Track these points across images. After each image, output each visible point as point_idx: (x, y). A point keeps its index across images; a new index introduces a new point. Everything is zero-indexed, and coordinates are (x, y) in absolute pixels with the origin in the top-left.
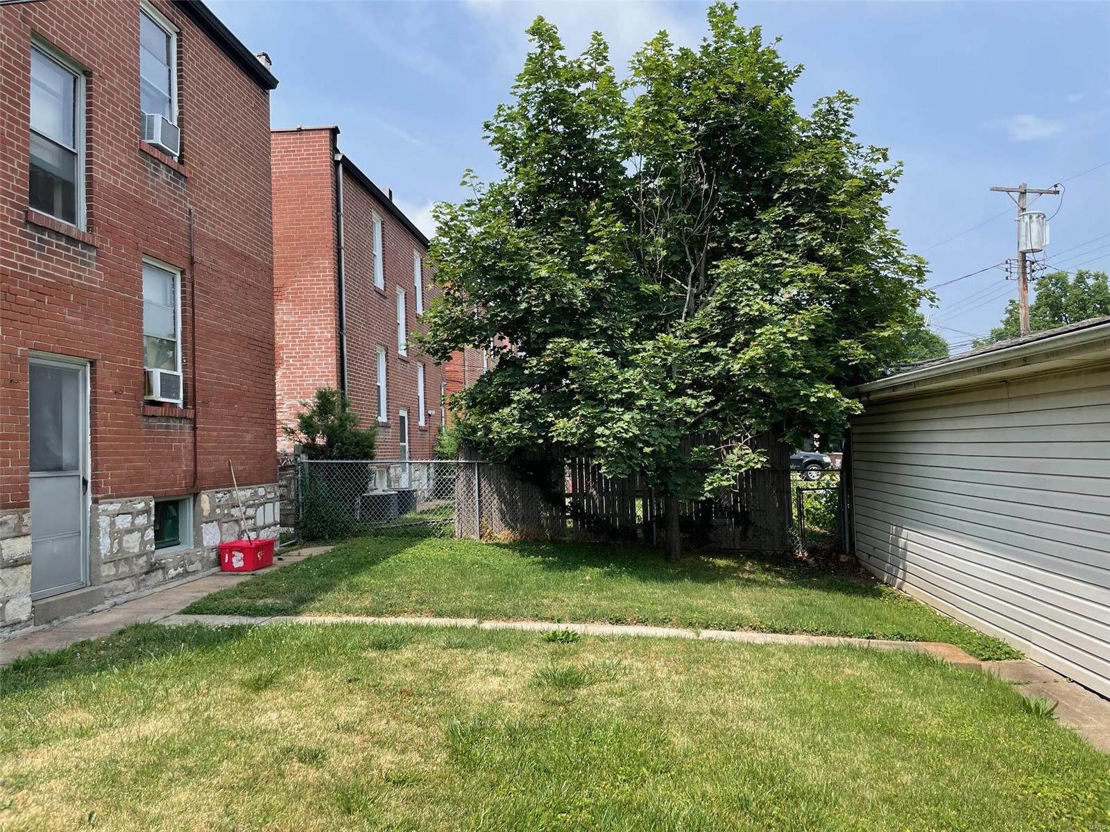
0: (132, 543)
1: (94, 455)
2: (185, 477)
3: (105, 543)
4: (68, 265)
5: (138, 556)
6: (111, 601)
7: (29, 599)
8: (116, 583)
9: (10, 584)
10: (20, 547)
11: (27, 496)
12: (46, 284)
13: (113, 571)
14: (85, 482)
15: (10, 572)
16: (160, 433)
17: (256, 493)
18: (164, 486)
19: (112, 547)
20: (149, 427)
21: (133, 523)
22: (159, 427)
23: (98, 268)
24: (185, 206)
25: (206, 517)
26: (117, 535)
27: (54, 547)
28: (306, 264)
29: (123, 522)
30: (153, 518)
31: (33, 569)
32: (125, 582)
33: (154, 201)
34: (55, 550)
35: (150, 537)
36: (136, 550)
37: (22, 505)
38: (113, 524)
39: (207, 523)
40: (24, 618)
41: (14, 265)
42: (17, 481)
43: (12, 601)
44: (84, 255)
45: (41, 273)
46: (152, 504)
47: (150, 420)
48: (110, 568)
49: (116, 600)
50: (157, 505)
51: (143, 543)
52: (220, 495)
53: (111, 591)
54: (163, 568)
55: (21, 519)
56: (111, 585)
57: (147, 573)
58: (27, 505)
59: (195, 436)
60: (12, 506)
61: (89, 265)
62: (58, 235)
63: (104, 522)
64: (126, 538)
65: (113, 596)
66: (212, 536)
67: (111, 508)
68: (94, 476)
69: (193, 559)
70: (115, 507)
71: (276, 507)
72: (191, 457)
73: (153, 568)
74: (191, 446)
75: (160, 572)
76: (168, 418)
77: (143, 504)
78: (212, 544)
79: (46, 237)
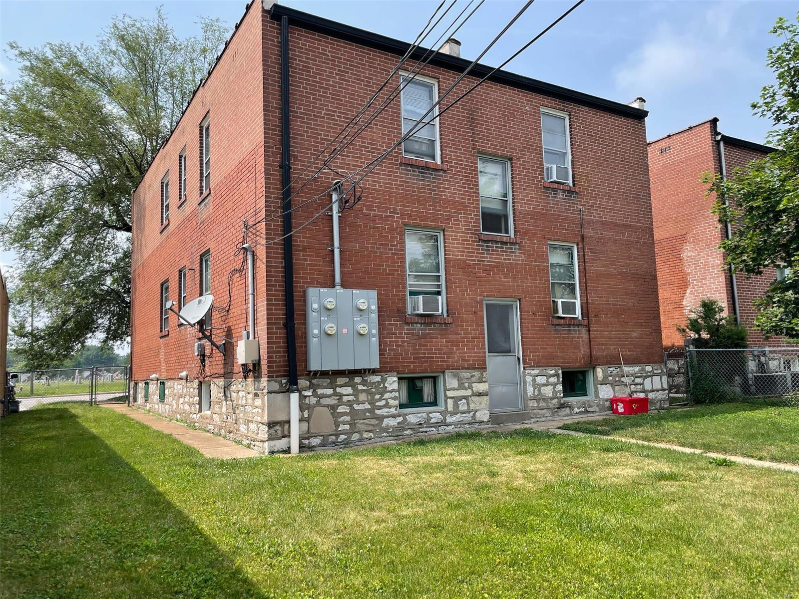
0: (548, 391)
1: (523, 345)
2: (584, 358)
3: (530, 390)
4: (503, 255)
5: (552, 399)
6: (536, 420)
7: (488, 412)
8: (538, 411)
9: (478, 404)
10: (482, 387)
11: (485, 364)
12: (490, 266)
13: (536, 405)
14: (519, 359)
15: (477, 398)
16: (565, 334)
17: (643, 369)
18: (568, 363)
19: (534, 392)
20: (556, 330)
21: (547, 381)
22: (563, 330)
23: (520, 253)
24: (577, 207)
25: (600, 381)
26: (536, 386)
27: (501, 389)
28: (701, 216)
29: (541, 380)
30: (561, 379)
31: (490, 398)
32: (543, 411)
33: (555, 211)
34: (504, 391)
35: (559, 389)
36: (550, 395)
37: (483, 368)
38: (534, 380)
39: (601, 384)
40: (485, 420)
41: (474, 260)
42: (480, 357)
43: (479, 412)
44: (512, 249)
45: (488, 261)
46: (560, 372)
47: (557, 327)
48: (534, 402)
49: (538, 419)
50: (563, 372)
51: (555, 392)
52: (611, 369)
53: (534, 414)
54: (570, 407)
55: (482, 374)
56: (535, 411)
57: (558, 408)
58: (486, 368)
59: (589, 335)
60: (478, 368)
61: (514, 252)
62: (497, 242)
63: (529, 379)
64: (542, 388)
65: (536, 417)
66: (606, 393)
67: (533, 372)
68: (523, 356)
69: (592, 404)
70: (536, 372)
71: (663, 379)
72: (588, 347)
73: (562, 406)
74: (587, 341)
75: (568, 409)
76: (569, 325)
77: (553, 371)
78: (606, 397)
79: (490, 245)
